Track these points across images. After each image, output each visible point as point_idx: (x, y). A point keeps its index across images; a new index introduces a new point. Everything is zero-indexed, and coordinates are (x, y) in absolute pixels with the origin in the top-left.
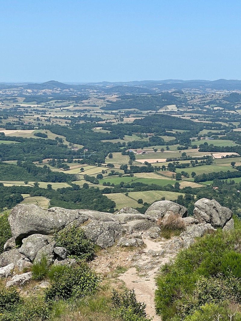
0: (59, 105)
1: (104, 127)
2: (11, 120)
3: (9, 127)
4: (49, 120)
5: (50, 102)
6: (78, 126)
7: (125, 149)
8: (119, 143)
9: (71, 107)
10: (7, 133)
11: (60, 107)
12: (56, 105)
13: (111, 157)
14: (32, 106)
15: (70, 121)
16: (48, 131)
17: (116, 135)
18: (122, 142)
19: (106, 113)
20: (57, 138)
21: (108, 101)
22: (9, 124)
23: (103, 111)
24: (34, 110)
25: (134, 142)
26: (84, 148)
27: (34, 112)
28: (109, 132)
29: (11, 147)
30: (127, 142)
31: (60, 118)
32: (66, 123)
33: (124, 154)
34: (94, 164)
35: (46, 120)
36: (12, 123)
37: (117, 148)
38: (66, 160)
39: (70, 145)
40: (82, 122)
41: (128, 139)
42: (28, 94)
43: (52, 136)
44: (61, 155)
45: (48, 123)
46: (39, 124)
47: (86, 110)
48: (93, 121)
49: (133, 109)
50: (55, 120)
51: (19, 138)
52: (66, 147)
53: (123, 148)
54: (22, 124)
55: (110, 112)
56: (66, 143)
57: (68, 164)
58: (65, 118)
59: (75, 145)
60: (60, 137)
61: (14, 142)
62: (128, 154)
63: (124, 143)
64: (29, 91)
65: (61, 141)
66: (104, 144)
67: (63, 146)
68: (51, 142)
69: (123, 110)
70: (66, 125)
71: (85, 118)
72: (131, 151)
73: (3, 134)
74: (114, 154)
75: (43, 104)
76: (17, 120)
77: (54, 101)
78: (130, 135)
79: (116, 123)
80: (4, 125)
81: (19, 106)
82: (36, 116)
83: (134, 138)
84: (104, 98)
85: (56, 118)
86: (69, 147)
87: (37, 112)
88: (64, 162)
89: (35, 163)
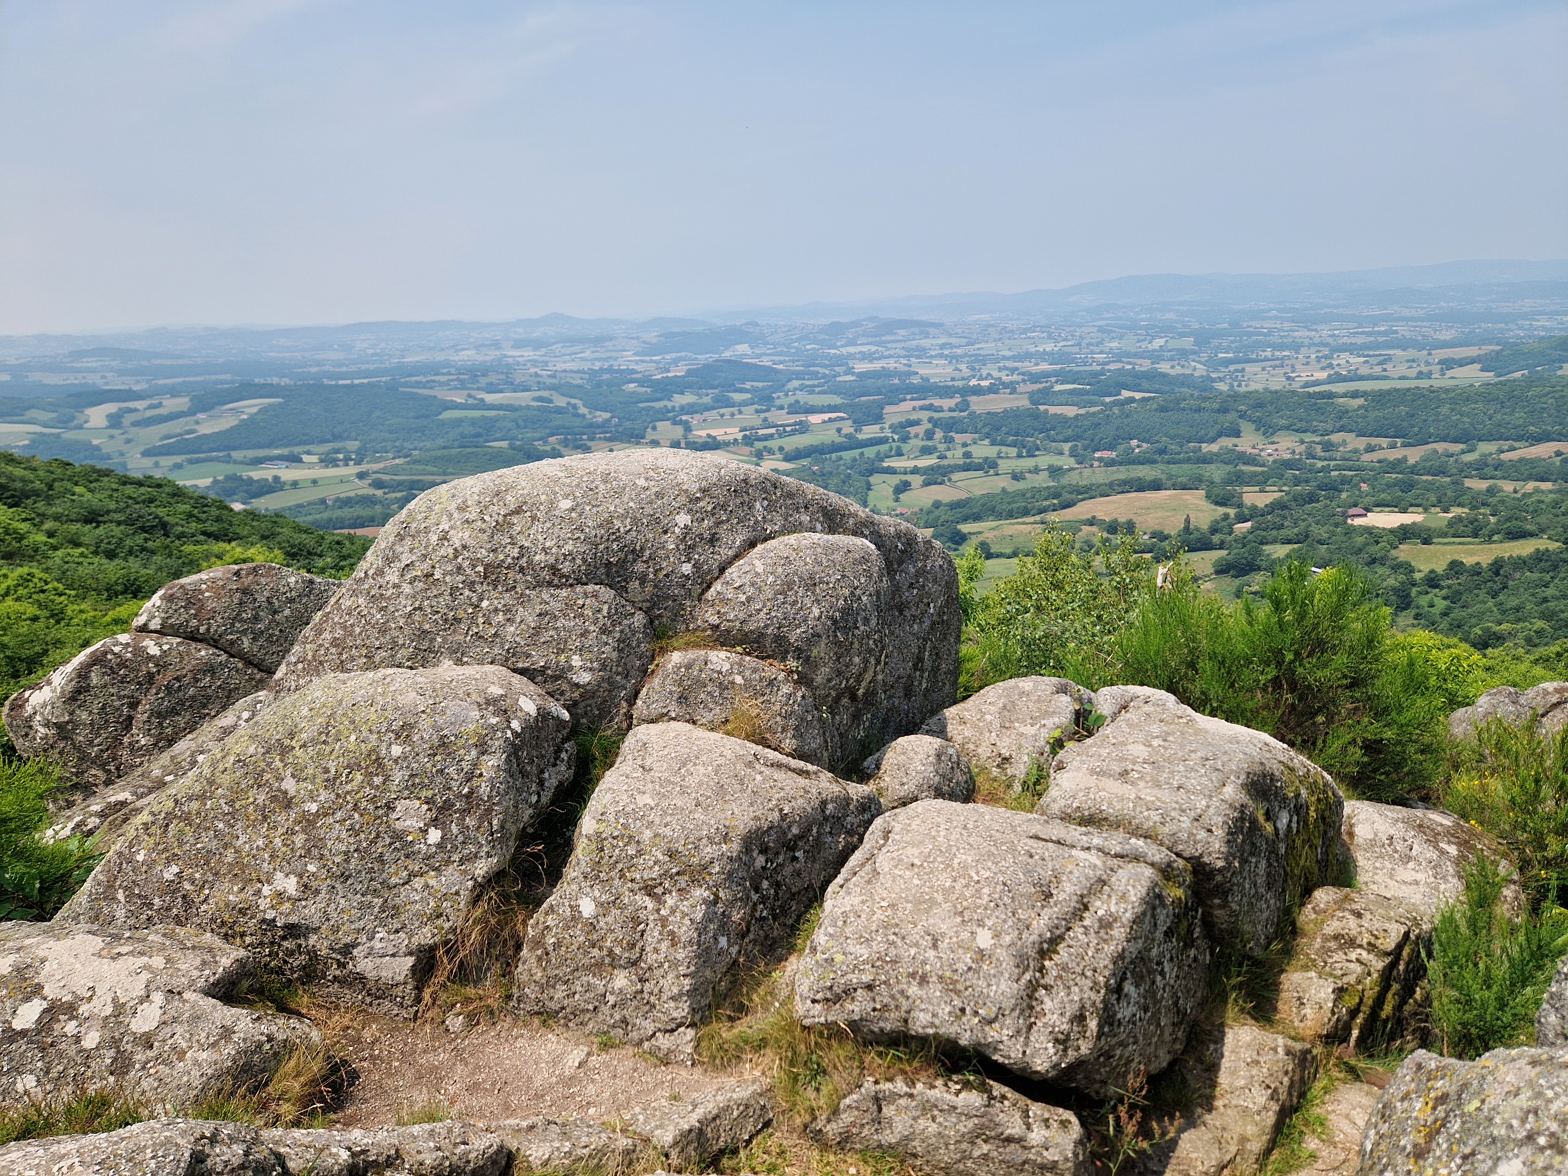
0: (569, 351)
1: (641, 383)
2: (493, 378)
3: (491, 389)
4: (553, 376)
5: (553, 348)
6: (599, 385)
7: (675, 416)
8: (665, 406)
9: (587, 354)
10: (490, 398)
11: (570, 355)
12: (564, 351)
13: (654, 428)
14: (525, 354)
15: (587, 376)
16: (553, 392)
17: (659, 395)
18: (669, 404)
19: (643, 361)
20: (569, 403)
21: (644, 342)
22: (492, 384)
23: (638, 358)
24: (529, 361)
25: (688, 404)
26: (612, 417)
27: (529, 364)
28: (649, 390)
29: (495, 420)
30: (677, 405)
31: (572, 371)
32: (582, 379)
33: (675, 423)
34: (629, 442)
35: (549, 376)
36: (495, 382)
37: (663, 415)
38: (585, 437)
39: (590, 413)
40: (606, 376)
41: (681, 400)
42: (517, 336)
43: (561, 401)
44: (577, 430)
45: (553, 381)
46: (539, 383)
47: (611, 358)
48: (627, 376)
49: (683, 354)
50: (563, 375)
51: (508, 405)
52: (584, 416)
53: (671, 414)
54: (512, 383)
55: (648, 358)
56: (583, 410)
57: (589, 443)
58: (578, 372)
59: (598, 413)
60: (573, 401)
61: (502, 413)
62: (681, 422)
63: (674, 407)
64: (519, 330)
65: (575, 407)
66: (643, 409)
67: (578, 415)
68: (559, 411)
69: (668, 357)
70: (581, 382)
71: (610, 370)
72: (684, 418)
73: (482, 400)
74: (658, 424)
75: (543, 351)
76: (503, 377)
77: (559, 346)
78: (682, 393)
79: (659, 377)
80: (483, 385)
81: (506, 356)
82: (533, 370)
83: (688, 398)
84: (638, 338)
85: (565, 371)
86: (589, 416)
87: (534, 363)
88: (582, 440)
89: (536, 443)
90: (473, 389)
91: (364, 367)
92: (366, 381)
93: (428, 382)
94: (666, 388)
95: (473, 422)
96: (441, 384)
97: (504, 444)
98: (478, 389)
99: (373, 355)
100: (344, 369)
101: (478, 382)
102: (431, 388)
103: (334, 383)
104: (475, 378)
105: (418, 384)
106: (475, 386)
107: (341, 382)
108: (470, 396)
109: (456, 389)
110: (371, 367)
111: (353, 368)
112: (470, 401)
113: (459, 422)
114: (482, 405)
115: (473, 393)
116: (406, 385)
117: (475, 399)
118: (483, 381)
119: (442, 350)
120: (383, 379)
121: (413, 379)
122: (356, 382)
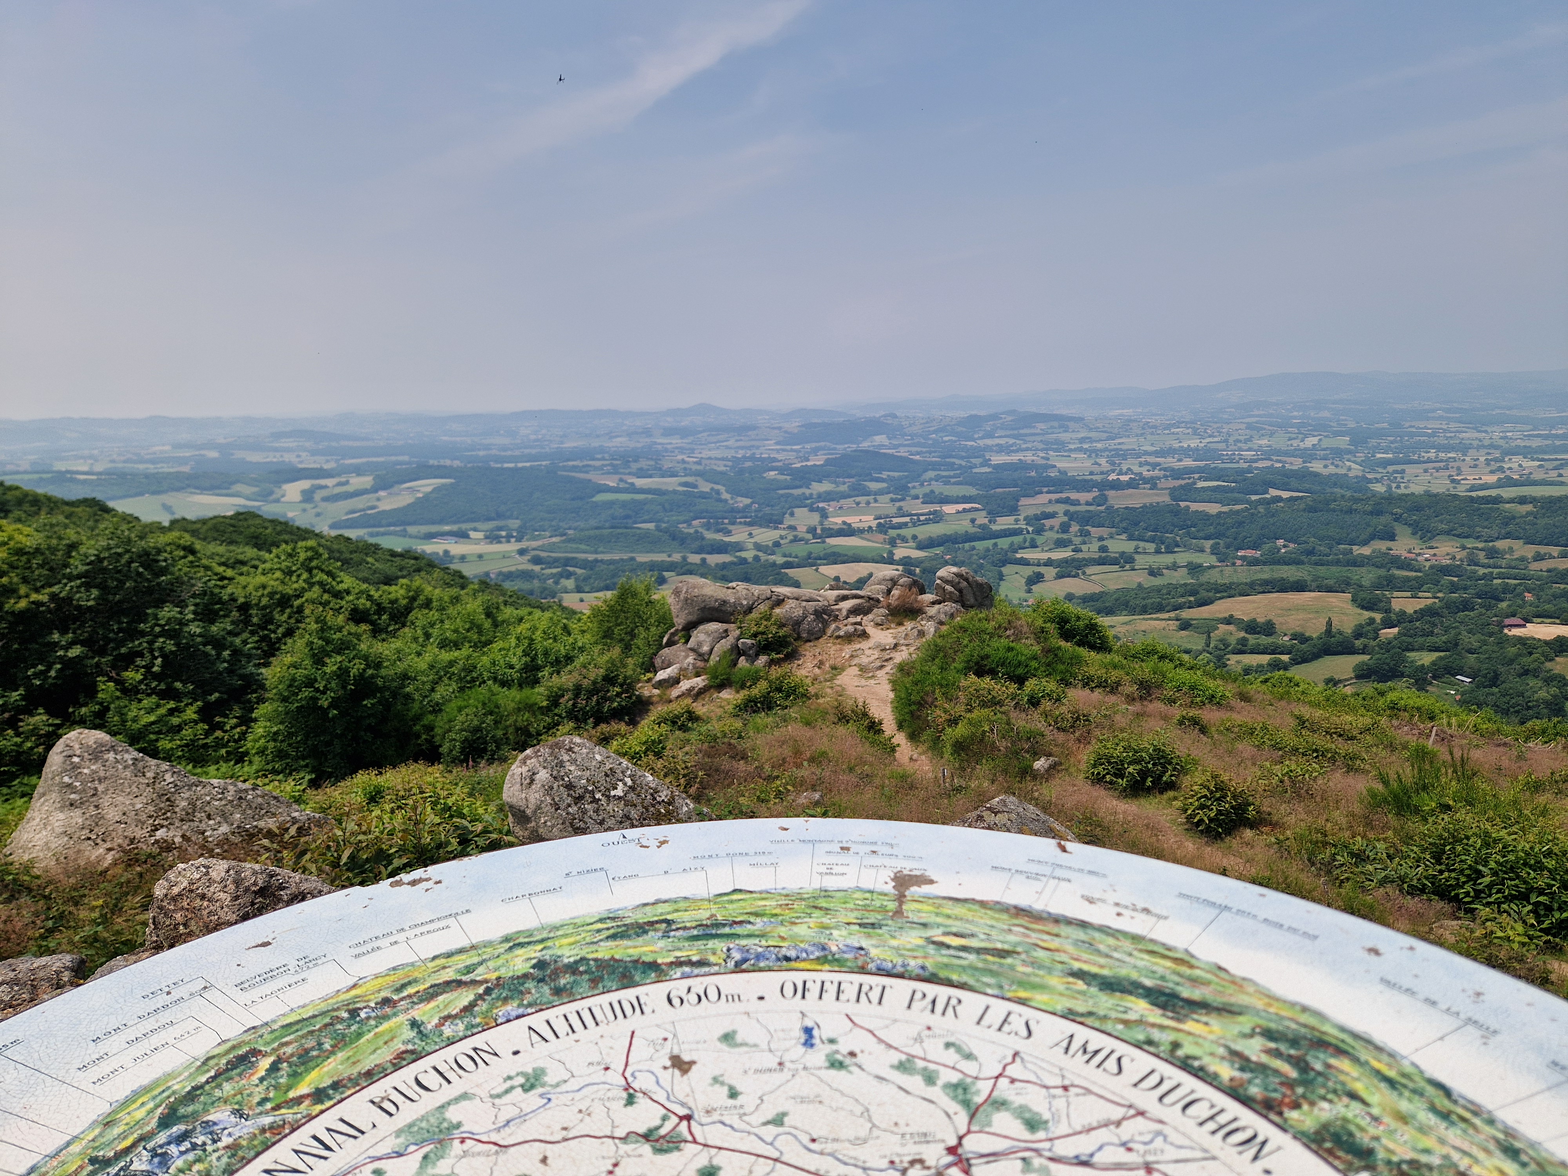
0: (714, 439)
1: (781, 471)
2: (644, 464)
3: (641, 474)
4: (699, 463)
5: (699, 436)
6: (741, 471)
7: (813, 503)
8: (804, 494)
9: (731, 443)
10: (640, 482)
11: (715, 443)
12: (710, 439)
13: (792, 514)
14: (673, 442)
15: (730, 463)
16: (698, 478)
17: (798, 483)
18: (807, 492)
19: (784, 450)
20: (712, 489)
21: (786, 432)
22: (641, 469)
23: (778, 447)
24: (677, 448)
25: (825, 492)
26: (752, 503)
27: (676, 451)
28: (788, 478)
29: (644, 502)
30: (815, 492)
31: (716, 459)
32: (725, 466)
33: (812, 510)
34: (768, 527)
35: (695, 463)
36: (645, 467)
37: (801, 502)
38: (726, 521)
39: (732, 498)
40: (748, 464)
41: (818, 488)
42: (667, 425)
43: (705, 487)
44: (719, 514)
45: (699, 467)
46: (685, 469)
47: (753, 446)
48: (768, 464)
49: (822, 444)
50: (708, 462)
51: (655, 490)
52: (726, 501)
53: (809, 502)
54: (660, 469)
55: (789, 447)
56: (726, 496)
57: (731, 527)
58: (723, 459)
59: (739, 499)
60: (717, 487)
61: (650, 496)
62: (818, 509)
63: (811, 494)
64: (669, 419)
65: (718, 492)
66: (782, 495)
67: (720, 500)
68: (703, 496)
69: (808, 446)
70: (724, 469)
71: (752, 458)
72: (821, 505)
73: (632, 484)
74: (796, 510)
75: (690, 439)
76: (652, 463)
77: (705, 434)
78: (820, 481)
79: (798, 465)
80: (634, 471)
81: (656, 443)
82: (680, 457)
83: (825, 487)
84: (780, 428)
85: (710, 458)
86: (731, 502)
87: (682, 450)
88: (723, 523)
89: (681, 526)
90: (625, 474)
91: (527, 451)
92: (528, 464)
93: (584, 466)
94: (804, 476)
95: (624, 504)
96: (596, 468)
97: (651, 526)
98: (630, 474)
99: (535, 441)
100: (509, 453)
101: (629, 467)
102: (587, 472)
103: (499, 465)
104: (627, 464)
105: (574, 468)
106: (627, 471)
107: (506, 465)
108: (621, 480)
109: (609, 473)
110: (534, 451)
111: (517, 453)
112: (622, 485)
113: (611, 504)
114: (633, 489)
115: (624, 477)
116: (565, 468)
117: (626, 482)
118: (634, 466)
119: (598, 436)
120: (544, 463)
121: (571, 463)
122: (520, 465)
